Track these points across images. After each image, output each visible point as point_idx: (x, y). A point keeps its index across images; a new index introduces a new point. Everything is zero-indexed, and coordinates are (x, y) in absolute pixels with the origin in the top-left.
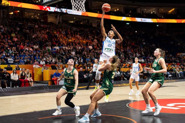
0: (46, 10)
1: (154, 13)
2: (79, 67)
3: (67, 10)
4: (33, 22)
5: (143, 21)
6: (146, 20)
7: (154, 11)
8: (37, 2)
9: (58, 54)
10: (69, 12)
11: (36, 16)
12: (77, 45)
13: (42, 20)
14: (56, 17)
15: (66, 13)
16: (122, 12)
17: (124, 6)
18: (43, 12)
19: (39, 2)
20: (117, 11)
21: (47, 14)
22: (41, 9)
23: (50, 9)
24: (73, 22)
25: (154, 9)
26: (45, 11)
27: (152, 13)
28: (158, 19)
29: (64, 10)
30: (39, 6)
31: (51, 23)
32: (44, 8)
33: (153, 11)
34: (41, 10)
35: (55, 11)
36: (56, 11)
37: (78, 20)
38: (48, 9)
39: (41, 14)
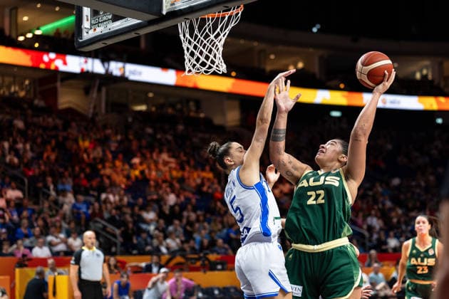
0: (53, 67)
1: (424, 77)
2: (172, 264)
3: (124, 67)
4: (8, 110)
5: (389, 106)
6: (399, 102)
7: (425, 72)
8: (21, 38)
9: (97, 222)
10: (133, 73)
11: (17, 88)
12: (161, 188)
13: (36, 102)
14: (87, 91)
15: (123, 79)
16: (314, 75)
17: (321, 52)
18: (41, 75)
19: (26, 39)
20: (298, 70)
21: (56, 81)
22: (35, 65)
23: (65, 63)
24: (143, 108)
25: (427, 63)
26: (47, 70)
27: (418, 76)
28: (442, 99)
29: (116, 68)
30: (28, 54)
31: (70, 111)
32: (46, 58)
33: (421, 71)
34: (35, 68)
35: (82, 70)
36: (85, 69)
37: (162, 101)
38: (59, 64)
39: (33, 82)
